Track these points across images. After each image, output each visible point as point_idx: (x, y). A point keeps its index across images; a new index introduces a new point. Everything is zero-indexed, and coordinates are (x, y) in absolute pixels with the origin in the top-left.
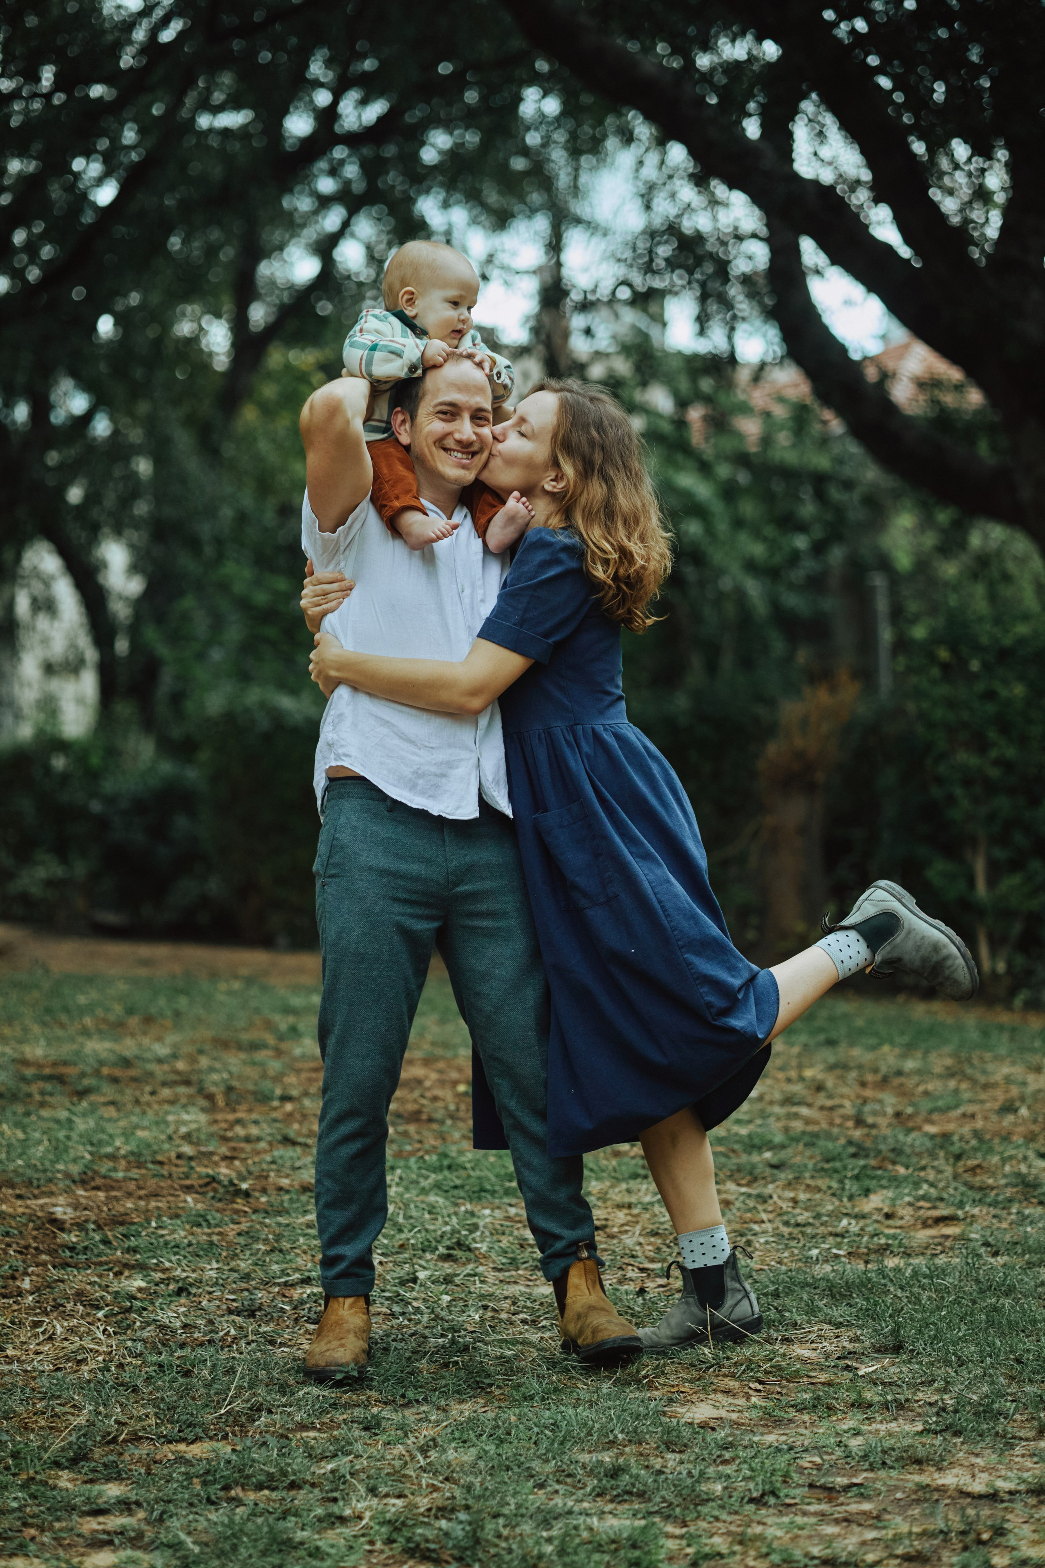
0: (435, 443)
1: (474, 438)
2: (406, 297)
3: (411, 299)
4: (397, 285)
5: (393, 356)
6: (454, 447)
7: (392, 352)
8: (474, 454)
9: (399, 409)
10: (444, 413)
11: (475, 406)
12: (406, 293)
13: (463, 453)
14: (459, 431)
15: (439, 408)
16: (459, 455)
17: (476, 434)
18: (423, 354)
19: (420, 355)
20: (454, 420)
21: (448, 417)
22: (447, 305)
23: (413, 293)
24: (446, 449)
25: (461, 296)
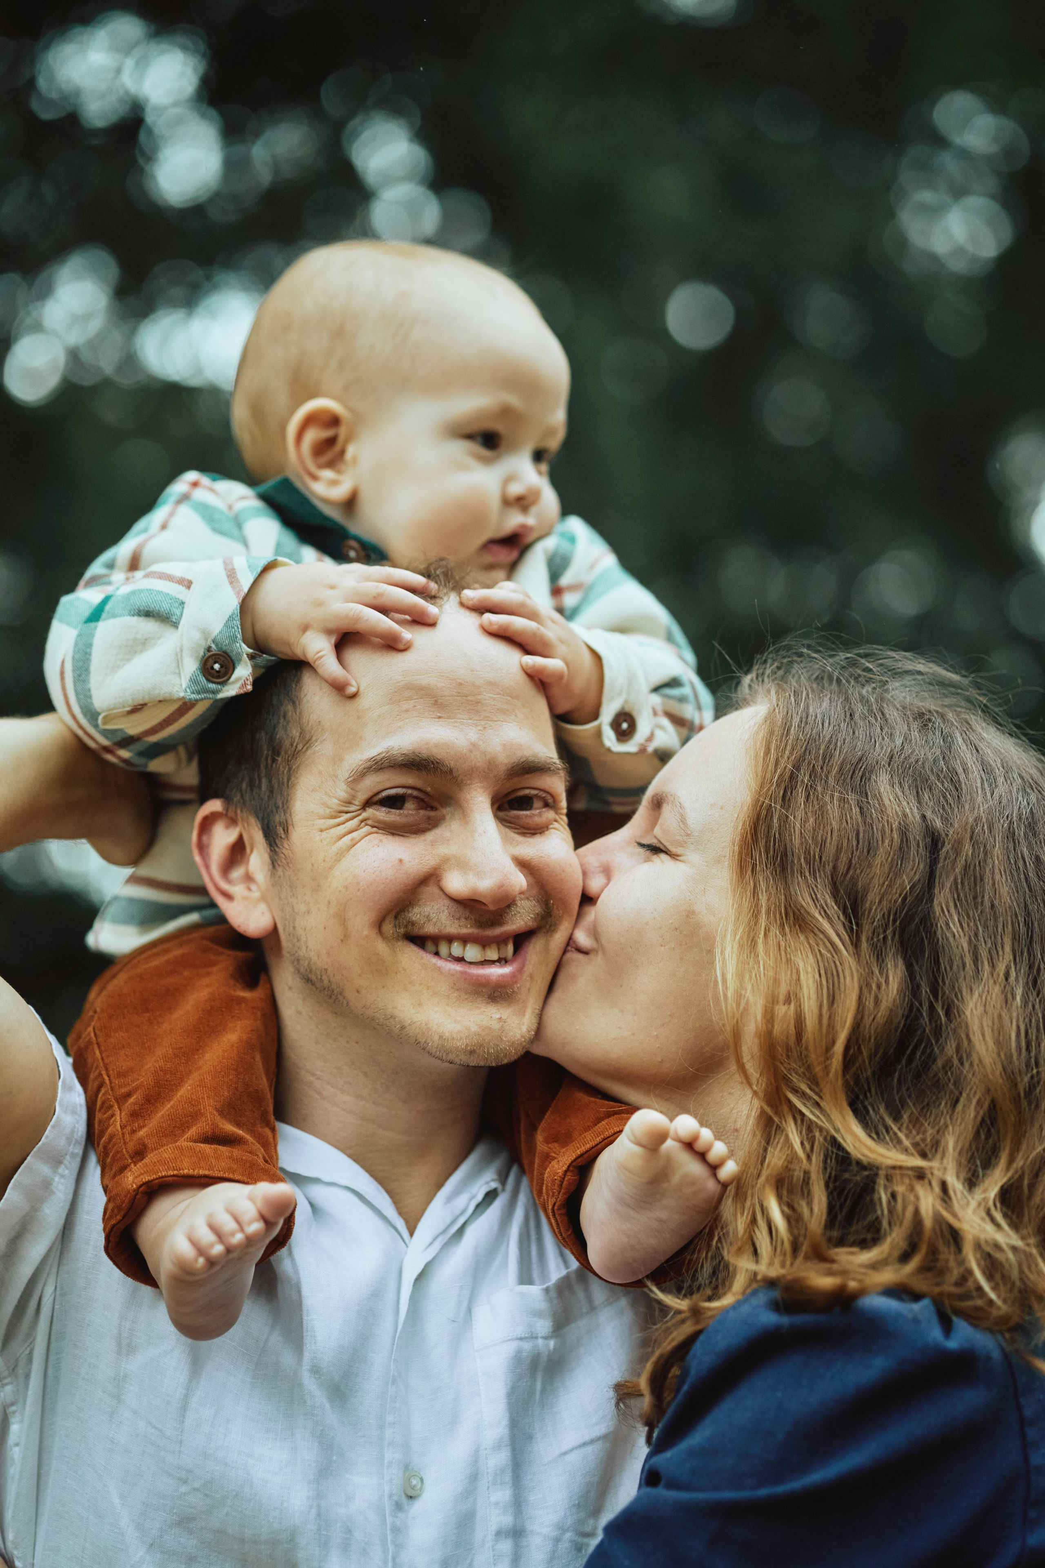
0: (379, 924)
1: (519, 881)
2: (312, 436)
3: (331, 442)
4: (281, 397)
5: (149, 626)
6: (452, 927)
7: (147, 614)
8: (521, 940)
9: (214, 805)
10: (393, 802)
11: (505, 760)
12: (310, 420)
13: (484, 943)
14: (463, 865)
15: (371, 784)
16: (472, 952)
17: (524, 865)
18: (246, 605)
19: (233, 603)
20: (431, 824)
21: (410, 812)
22: (460, 449)
23: (334, 421)
24: (420, 940)
25: (506, 412)
